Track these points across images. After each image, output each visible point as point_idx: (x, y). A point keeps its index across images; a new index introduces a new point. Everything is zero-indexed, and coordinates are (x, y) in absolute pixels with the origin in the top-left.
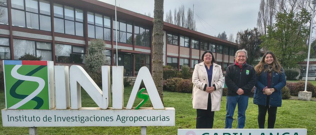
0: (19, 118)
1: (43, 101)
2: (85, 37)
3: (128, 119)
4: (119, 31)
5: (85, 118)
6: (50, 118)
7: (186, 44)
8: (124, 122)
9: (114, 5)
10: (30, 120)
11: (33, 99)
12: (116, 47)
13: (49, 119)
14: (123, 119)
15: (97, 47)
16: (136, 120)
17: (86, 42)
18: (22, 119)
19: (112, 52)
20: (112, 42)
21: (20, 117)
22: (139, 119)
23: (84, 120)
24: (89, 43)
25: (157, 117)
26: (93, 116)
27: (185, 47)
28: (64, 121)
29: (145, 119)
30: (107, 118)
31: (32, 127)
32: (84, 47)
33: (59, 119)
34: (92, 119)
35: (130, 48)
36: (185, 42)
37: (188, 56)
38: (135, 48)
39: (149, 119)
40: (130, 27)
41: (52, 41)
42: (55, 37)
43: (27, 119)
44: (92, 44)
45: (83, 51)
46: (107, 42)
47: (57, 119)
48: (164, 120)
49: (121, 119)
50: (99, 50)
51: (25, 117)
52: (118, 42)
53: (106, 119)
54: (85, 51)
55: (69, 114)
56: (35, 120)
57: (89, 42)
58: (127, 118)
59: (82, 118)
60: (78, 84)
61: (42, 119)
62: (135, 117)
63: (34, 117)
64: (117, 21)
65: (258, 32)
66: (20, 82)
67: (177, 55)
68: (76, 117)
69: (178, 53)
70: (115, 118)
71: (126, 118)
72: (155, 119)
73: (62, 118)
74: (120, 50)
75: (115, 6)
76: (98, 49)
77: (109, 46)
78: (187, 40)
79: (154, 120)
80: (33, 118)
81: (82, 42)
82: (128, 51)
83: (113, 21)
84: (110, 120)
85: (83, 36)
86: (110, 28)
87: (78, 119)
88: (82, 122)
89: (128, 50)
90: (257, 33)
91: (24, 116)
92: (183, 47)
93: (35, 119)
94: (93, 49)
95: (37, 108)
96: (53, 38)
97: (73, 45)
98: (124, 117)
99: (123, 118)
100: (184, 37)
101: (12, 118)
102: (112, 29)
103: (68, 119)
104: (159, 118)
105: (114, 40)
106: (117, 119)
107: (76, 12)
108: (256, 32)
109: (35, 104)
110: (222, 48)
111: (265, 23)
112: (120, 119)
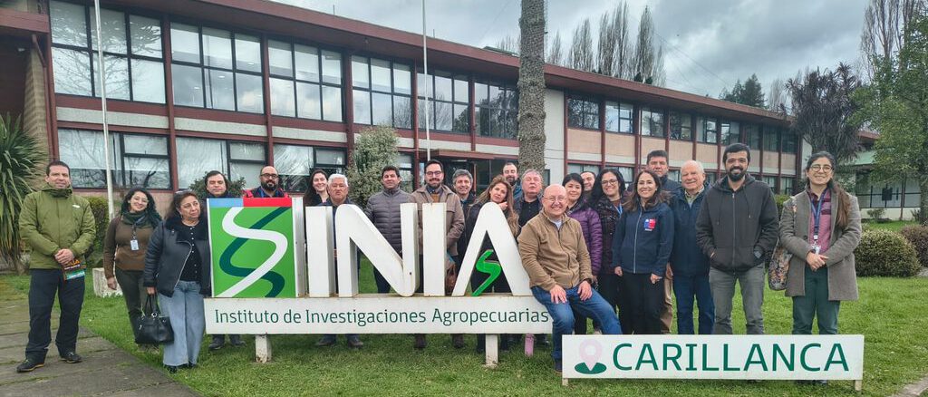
0: (237, 316)
1: (284, 281)
2: (347, 124)
3: (457, 316)
4: (433, 99)
5: (367, 316)
6: (297, 316)
7: (626, 126)
8: (449, 323)
9: (420, 32)
10: (259, 319)
11: (264, 277)
12: (427, 144)
13: (295, 318)
14: (447, 318)
15: (377, 149)
16: (474, 318)
17: (350, 137)
18: (242, 317)
19: (417, 157)
20: (414, 131)
21: (239, 314)
22: (481, 317)
23: (365, 319)
24: (355, 139)
25: (520, 314)
26: (384, 312)
27: (619, 133)
28: (325, 322)
29: (495, 317)
30: (413, 315)
31: (261, 335)
32: (344, 149)
33: (315, 317)
34: (382, 317)
35: (464, 144)
36: (620, 118)
37: (631, 161)
38: (477, 145)
39: (502, 318)
40: (462, 86)
41: (267, 138)
42: (273, 127)
43: (253, 317)
44: (365, 140)
45: (340, 161)
46: (402, 132)
47: (311, 317)
48: (535, 319)
49: (443, 318)
50: (381, 155)
51: (250, 314)
52: (430, 130)
53: (411, 317)
54: (346, 160)
55: (335, 306)
56: (269, 319)
57: (357, 137)
58: (454, 314)
59: (361, 316)
60: (352, 243)
61: (281, 318)
62: (471, 314)
63: (266, 314)
64: (429, 73)
65: (850, 76)
66: (239, 242)
67: (597, 158)
68: (348, 314)
69: (599, 151)
70: (429, 315)
71: (452, 315)
72: (515, 316)
73: (320, 316)
74: (437, 151)
75: (422, 36)
76: (379, 153)
77: (406, 142)
78: (626, 112)
79: (513, 319)
80: (264, 315)
81: (338, 137)
82: (458, 155)
83: (418, 74)
84: (419, 319)
85: (341, 121)
86: (410, 93)
87: (352, 317)
88: (361, 323)
89: (457, 152)
90: (847, 81)
91: (247, 312)
92: (616, 133)
93: (269, 316)
94: (366, 153)
95: (273, 294)
96: (269, 131)
97: (318, 147)
98: (450, 313)
99: (447, 315)
100: (619, 105)
101: (224, 316)
102: (413, 96)
103: (331, 317)
104: (524, 316)
105: (419, 126)
106: (435, 317)
107: (323, 57)
108: (845, 78)
109: (269, 286)
110: (738, 128)
111: (886, 42)
112: (440, 317)
